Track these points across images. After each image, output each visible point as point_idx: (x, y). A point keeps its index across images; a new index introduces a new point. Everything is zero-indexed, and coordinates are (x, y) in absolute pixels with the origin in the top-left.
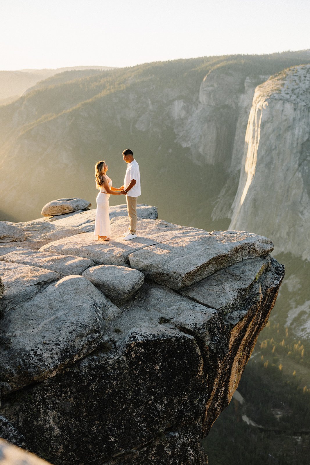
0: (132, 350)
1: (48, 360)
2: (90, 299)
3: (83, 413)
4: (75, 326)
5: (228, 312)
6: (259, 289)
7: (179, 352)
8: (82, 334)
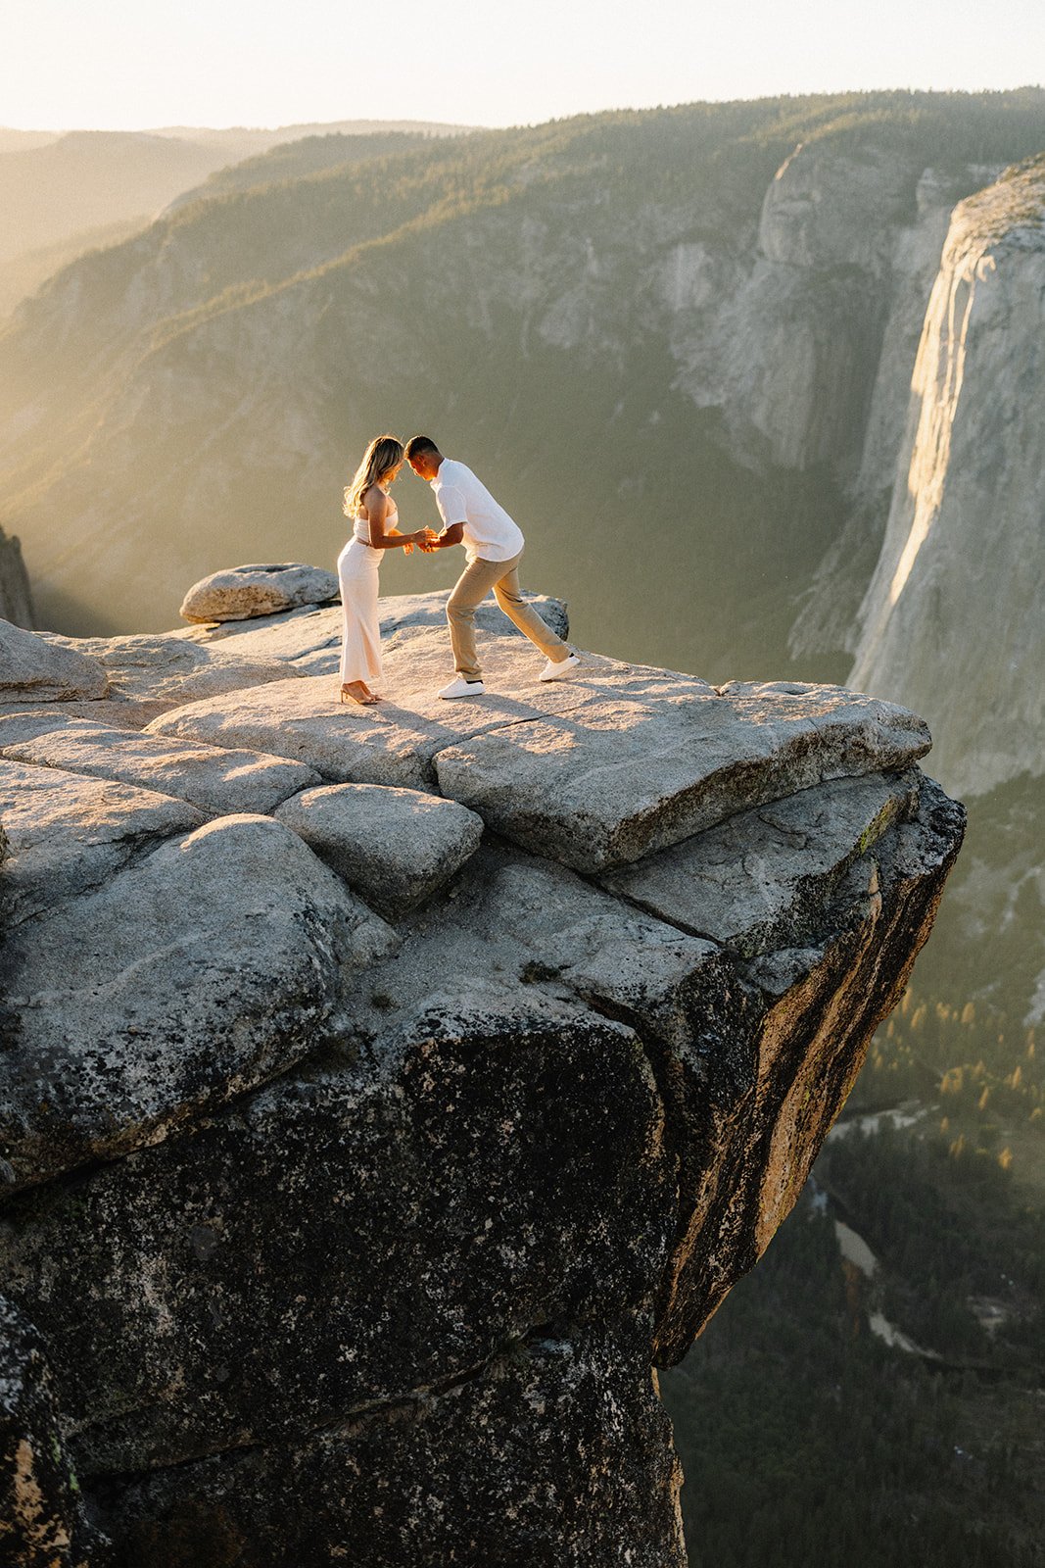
0: (426, 1066)
1: (141, 1089)
2: (295, 894)
3: (254, 1267)
4: (239, 982)
5: (759, 953)
6: (869, 878)
7: (582, 1077)
8: (260, 1007)
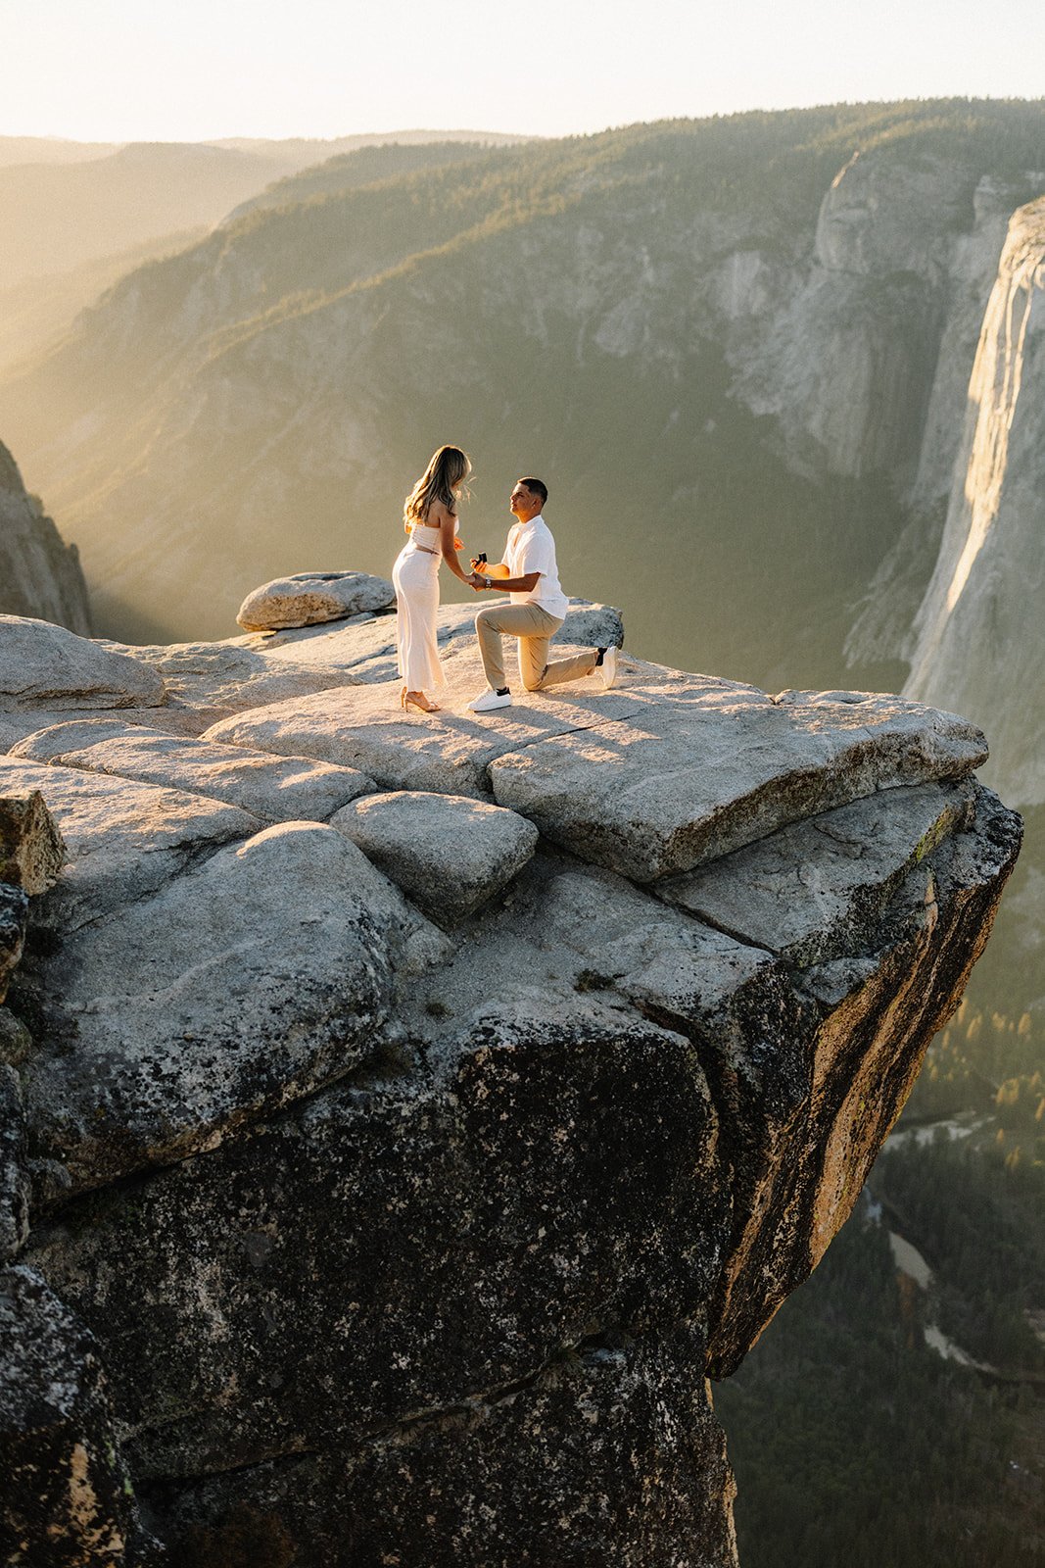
0: (480, 1074)
1: (197, 1095)
2: (350, 901)
3: (308, 1274)
4: (294, 989)
5: (814, 962)
6: (925, 889)
7: (636, 1086)
8: (315, 1014)
